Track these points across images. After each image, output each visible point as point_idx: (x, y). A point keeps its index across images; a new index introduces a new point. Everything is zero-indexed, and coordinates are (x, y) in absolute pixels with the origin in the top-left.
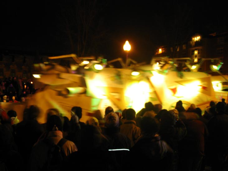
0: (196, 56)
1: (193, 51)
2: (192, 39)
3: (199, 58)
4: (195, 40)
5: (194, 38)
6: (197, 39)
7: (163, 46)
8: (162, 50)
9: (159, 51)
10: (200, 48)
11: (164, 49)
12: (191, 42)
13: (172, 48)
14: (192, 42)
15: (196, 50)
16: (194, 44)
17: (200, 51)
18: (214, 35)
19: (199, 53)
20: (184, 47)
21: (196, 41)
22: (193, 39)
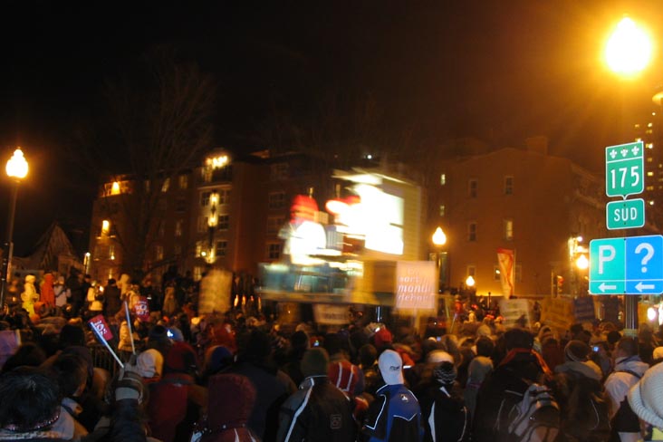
0: (214, 210)
1: (208, 195)
2: (204, 160)
3: (221, 215)
4: (214, 167)
5: (212, 158)
6: (219, 161)
7: (124, 176)
8: (121, 186)
9: (111, 187)
10: (225, 187)
11: (127, 185)
12: (203, 171)
13: (148, 183)
14: (206, 170)
15: (215, 191)
16: (210, 175)
17: (224, 197)
18: (263, 155)
19: (221, 201)
20: (183, 182)
21: (217, 168)
22: (209, 161)
